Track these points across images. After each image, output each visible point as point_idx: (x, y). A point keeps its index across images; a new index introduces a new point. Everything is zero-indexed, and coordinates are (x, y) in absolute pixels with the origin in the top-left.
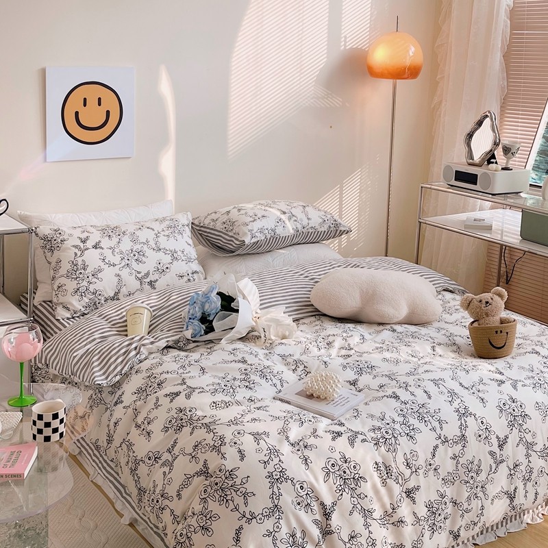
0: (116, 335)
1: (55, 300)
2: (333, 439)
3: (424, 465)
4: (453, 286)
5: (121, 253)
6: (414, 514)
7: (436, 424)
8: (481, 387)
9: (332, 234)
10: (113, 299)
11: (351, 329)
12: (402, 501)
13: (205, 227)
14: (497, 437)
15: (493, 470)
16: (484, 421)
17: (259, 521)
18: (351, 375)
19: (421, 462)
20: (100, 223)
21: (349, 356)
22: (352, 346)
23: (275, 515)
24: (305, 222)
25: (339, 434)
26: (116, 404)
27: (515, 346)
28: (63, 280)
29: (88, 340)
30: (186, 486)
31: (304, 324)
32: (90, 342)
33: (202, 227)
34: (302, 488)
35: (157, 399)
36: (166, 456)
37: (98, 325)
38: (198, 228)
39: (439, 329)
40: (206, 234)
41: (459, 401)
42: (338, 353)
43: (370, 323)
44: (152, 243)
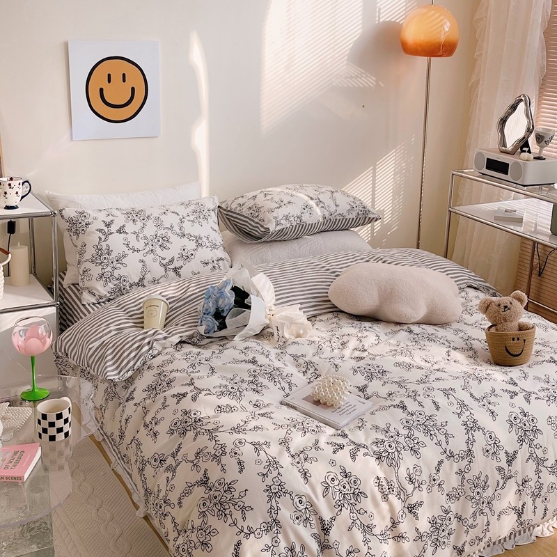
0: (133, 327)
1: (81, 284)
2: (335, 452)
3: (428, 480)
4: (477, 283)
5: (146, 238)
6: (417, 529)
7: (442, 438)
8: (493, 399)
9: (361, 221)
10: (138, 285)
11: (367, 328)
12: (404, 516)
13: (232, 212)
14: (506, 452)
15: (500, 486)
16: (493, 436)
17: (257, 536)
18: (360, 380)
19: (425, 477)
20: (126, 205)
21: (362, 358)
22: (366, 348)
23: (274, 530)
24: (333, 208)
25: (341, 447)
26: (128, 400)
27: (533, 353)
28: (88, 265)
29: (104, 332)
30: (187, 495)
31: (321, 320)
32: (106, 334)
33: (229, 211)
34: (301, 502)
35: (165, 400)
36: (170, 461)
37: (116, 316)
38: (225, 212)
39: (457, 331)
40: (233, 219)
41: (467, 413)
42: (352, 354)
43: (388, 322)
44: (177, 229)
